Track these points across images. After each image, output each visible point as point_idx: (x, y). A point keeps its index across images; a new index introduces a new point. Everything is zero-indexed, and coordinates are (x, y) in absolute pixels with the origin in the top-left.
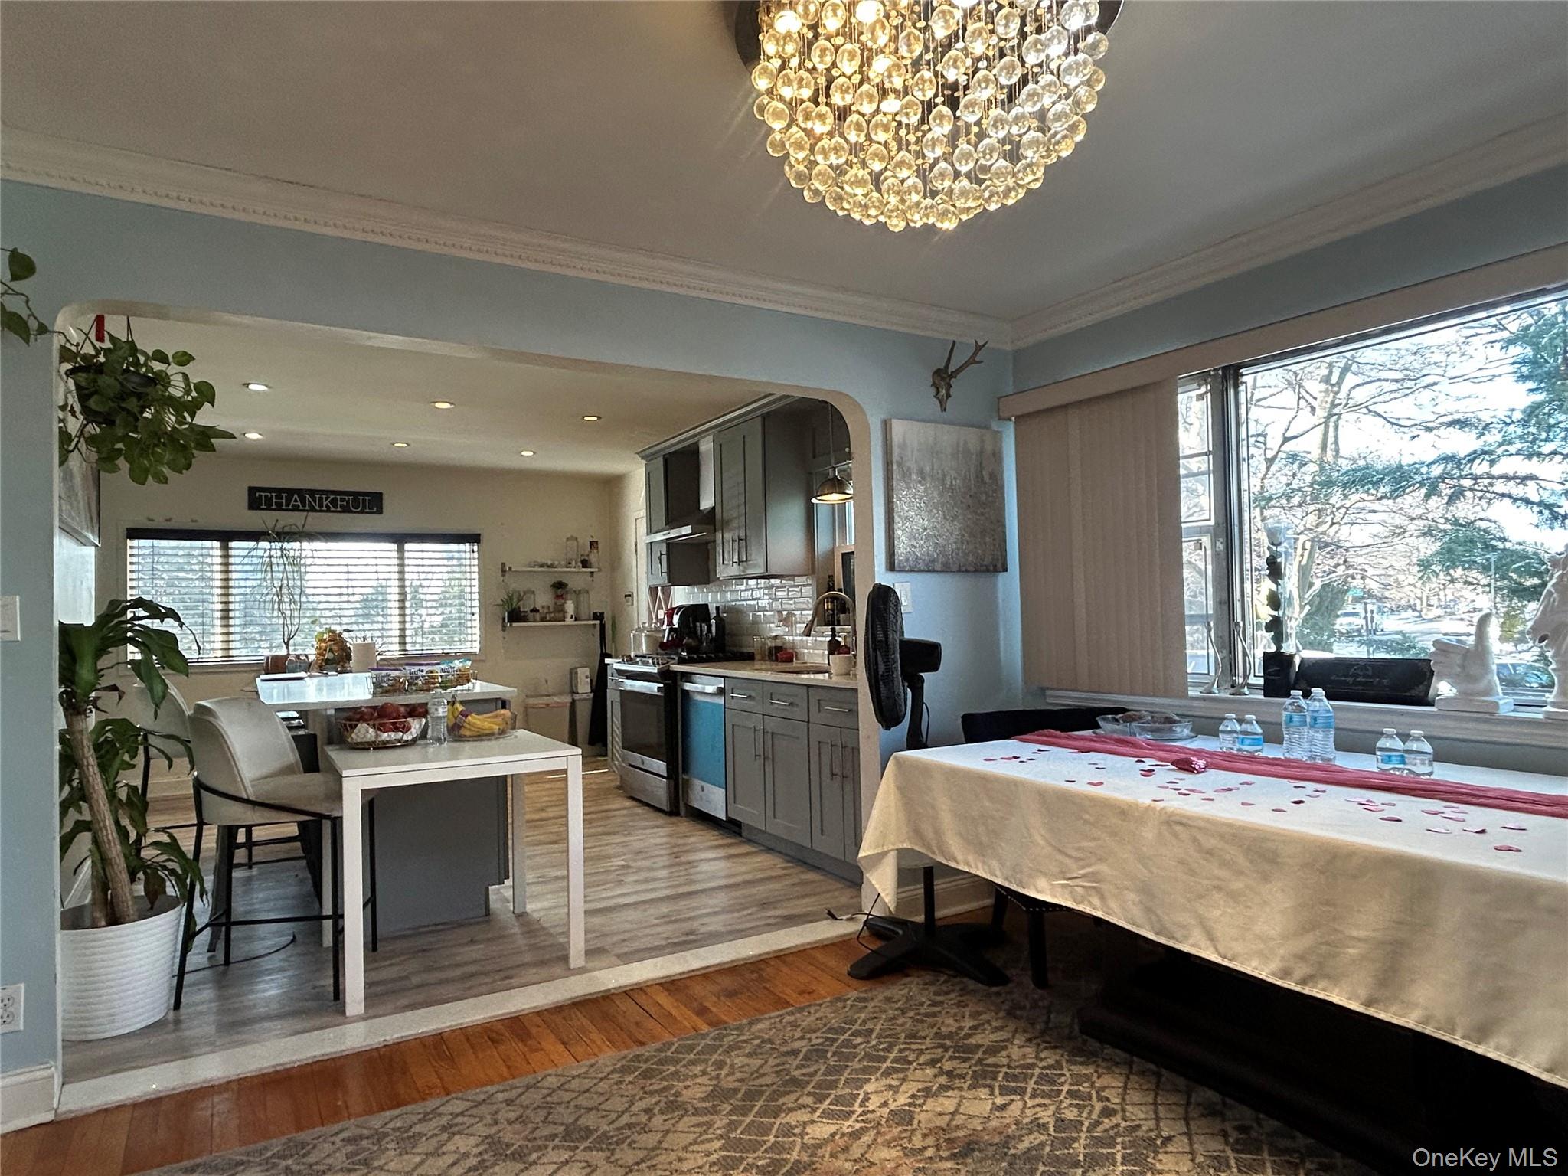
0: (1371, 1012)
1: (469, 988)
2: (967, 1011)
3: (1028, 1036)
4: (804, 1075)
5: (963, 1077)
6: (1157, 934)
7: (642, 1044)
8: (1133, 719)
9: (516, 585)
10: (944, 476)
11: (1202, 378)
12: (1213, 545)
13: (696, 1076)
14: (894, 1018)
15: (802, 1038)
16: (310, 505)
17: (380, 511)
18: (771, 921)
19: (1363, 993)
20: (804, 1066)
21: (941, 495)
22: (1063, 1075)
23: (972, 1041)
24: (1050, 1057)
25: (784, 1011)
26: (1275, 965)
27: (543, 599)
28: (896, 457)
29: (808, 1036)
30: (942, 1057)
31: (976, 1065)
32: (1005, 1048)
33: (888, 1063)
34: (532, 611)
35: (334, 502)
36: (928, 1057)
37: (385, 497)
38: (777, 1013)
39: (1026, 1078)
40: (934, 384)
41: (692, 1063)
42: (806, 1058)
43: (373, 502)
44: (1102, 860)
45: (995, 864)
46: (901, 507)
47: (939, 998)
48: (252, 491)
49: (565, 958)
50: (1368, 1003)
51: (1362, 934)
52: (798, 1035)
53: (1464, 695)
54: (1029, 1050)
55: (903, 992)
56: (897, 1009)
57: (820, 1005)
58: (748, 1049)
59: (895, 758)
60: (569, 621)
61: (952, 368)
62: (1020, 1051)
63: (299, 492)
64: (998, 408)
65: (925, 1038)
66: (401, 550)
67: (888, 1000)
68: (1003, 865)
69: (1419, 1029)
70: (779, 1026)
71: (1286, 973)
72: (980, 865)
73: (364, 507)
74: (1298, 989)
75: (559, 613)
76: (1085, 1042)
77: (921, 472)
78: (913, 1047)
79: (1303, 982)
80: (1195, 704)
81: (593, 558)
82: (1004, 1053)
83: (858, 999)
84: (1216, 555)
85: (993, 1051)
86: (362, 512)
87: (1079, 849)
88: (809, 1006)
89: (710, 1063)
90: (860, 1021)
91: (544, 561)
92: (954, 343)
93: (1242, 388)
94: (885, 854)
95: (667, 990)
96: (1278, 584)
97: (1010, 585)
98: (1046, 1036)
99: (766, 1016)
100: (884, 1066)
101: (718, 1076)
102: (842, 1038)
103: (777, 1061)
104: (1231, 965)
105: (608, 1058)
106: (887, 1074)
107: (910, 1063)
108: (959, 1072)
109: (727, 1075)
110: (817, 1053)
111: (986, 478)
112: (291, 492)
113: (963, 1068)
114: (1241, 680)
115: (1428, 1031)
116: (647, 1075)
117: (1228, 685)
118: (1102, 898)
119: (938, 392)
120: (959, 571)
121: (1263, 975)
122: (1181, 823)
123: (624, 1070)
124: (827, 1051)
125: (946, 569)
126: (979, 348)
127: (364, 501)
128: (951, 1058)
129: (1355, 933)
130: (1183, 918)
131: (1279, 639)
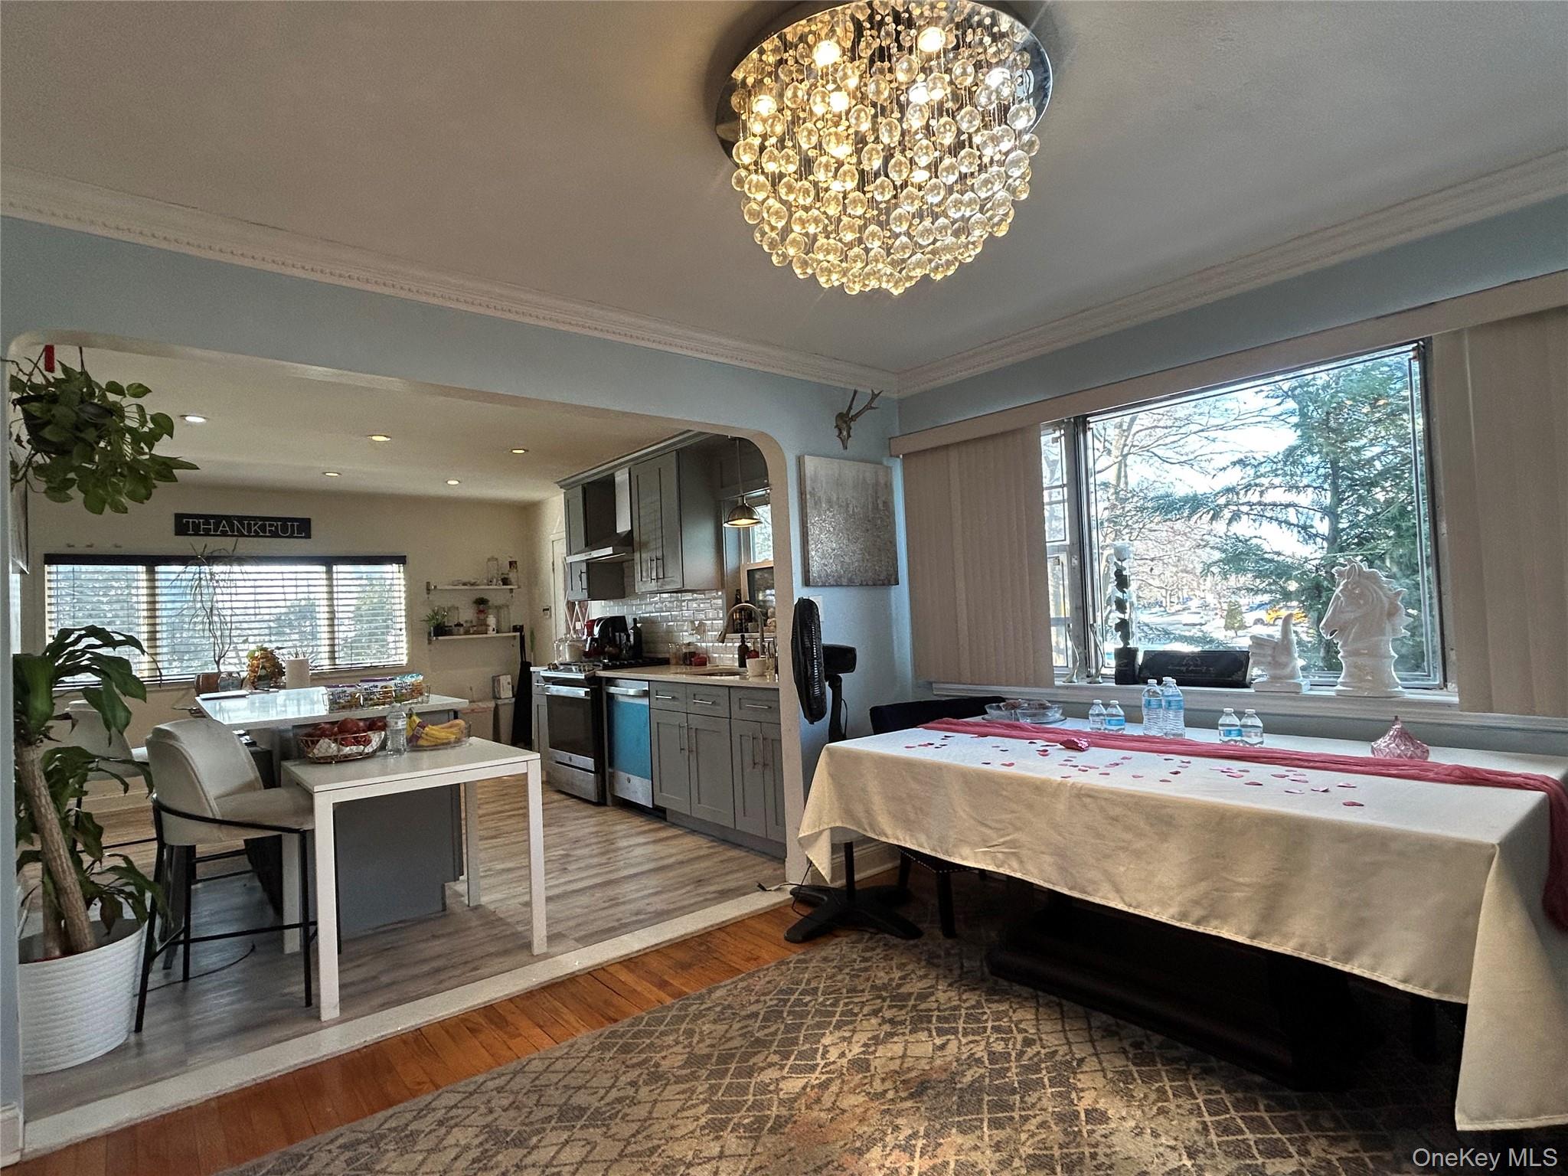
0: (1256, 943)
1: (441, 982)
2: (894, 963)
3: (949, 981)
4: (766, 1035)
5: (903, 1023)
6: (1070, 889)
7: (616, 1021)
8: (1014, 707)
9: (441, 601)
10: (848, 505)
11: (1057, 426)
12: (1070, 561)
13: (670, 1046)
14: (834, 975)
15: (758, 1001)
16: (239, 530)
17: (308, 536)
18: (709, 896)
19: (1248, 928)
20: (765, 1027)
21: (846, 520)
22: (985, 1013)
23: (902, 990)
24: (971, 998)
25: (735, 979)
26: (1174, 910)
27: (467, 614)
28: (808, 489)
29: (762, 998)
30: (882, 1007)
31: (911, 1011)
32: (932, 994)
33: (837, 1017)
34: (456, 625)
35: (263, 528)
36: (871, 1007)
37: (313, 524)
38: (729, 981)
39: (956, 1019)
40: (837, 426)
41: (662, 1034)
42: (765, 1019)
43: (303, 528)
44: (1018, 829)
45: (923, 838)
46: (814, 531)
47: (868, 954)
48: (179, 517)
49: (528, 946)
50: (1252, 937)
51: (1247, 880)
52: (753, 999)
53: (1275, 678)
54: (953, 994)
55: (837, 951)
56: (834, 967)
57: (768, 969)
58: (712, 1016)
59: (828, 749)
60: (491, 633)
61: (853, 413)
62: (945, 995)
63: (228, 518)
64: (888, 446)
65: (863, 991)
66: (329, 572)
67: (825, 959)
68: (929, 837)
69: (1296, 955)
70: (735, 992)
71: (1184, 916)
72: (907, 838)
73: (293, 532)
74: (1194, 928)
75: (481, 627)
76: (996, 983)
77: (829, 501)
78: (856, 1000)
79: (1198, 923)
80: (1060, 691)
81: (512, 576)
82: (933, 998)
83: (799, 961)
84: (1072, 569)
85: (923, 997)
86: (291, 536)
87: (997, 821)
88: (758, 971)
89: (681, 1032)
90: (805, 981)
91: (466, 580)
92: (855, 392)
93: (1089, 434)
94: (821, 833)
95: (627, 967)
96: (1124, 592)
97: (900, 595)
98: (964, 980)
99: (723, 984)
100: (834, 1020)
101: (690, 1045)
102: (793, 998)
103: (740, 1025)
104: (1136, 912)
105: (585, 1037)
106: (838, 1027)
107: (856, 1015)
108: (899, 1019)
109: (698, 1042)
110: (773, 1015)
111: (881, 506)
112: (218, 519)
113: (902, 1015)
114: (1093, 671)
115: (1304, 956)
116: (626, 1049)
117: (1084, 676)
118: (1021, 862)
119: (841, 433)
120: (861, 585)
121: (1164, 919)
122: (1089, 796)
123: (604, 1047)
124: (782, 1012)
125: (851, 584)
126: (874, 396)
127: (293, 526)
128: (890, 1007)
129: (1241, 880)
130: (1094, 874)
131: (1126, 637)
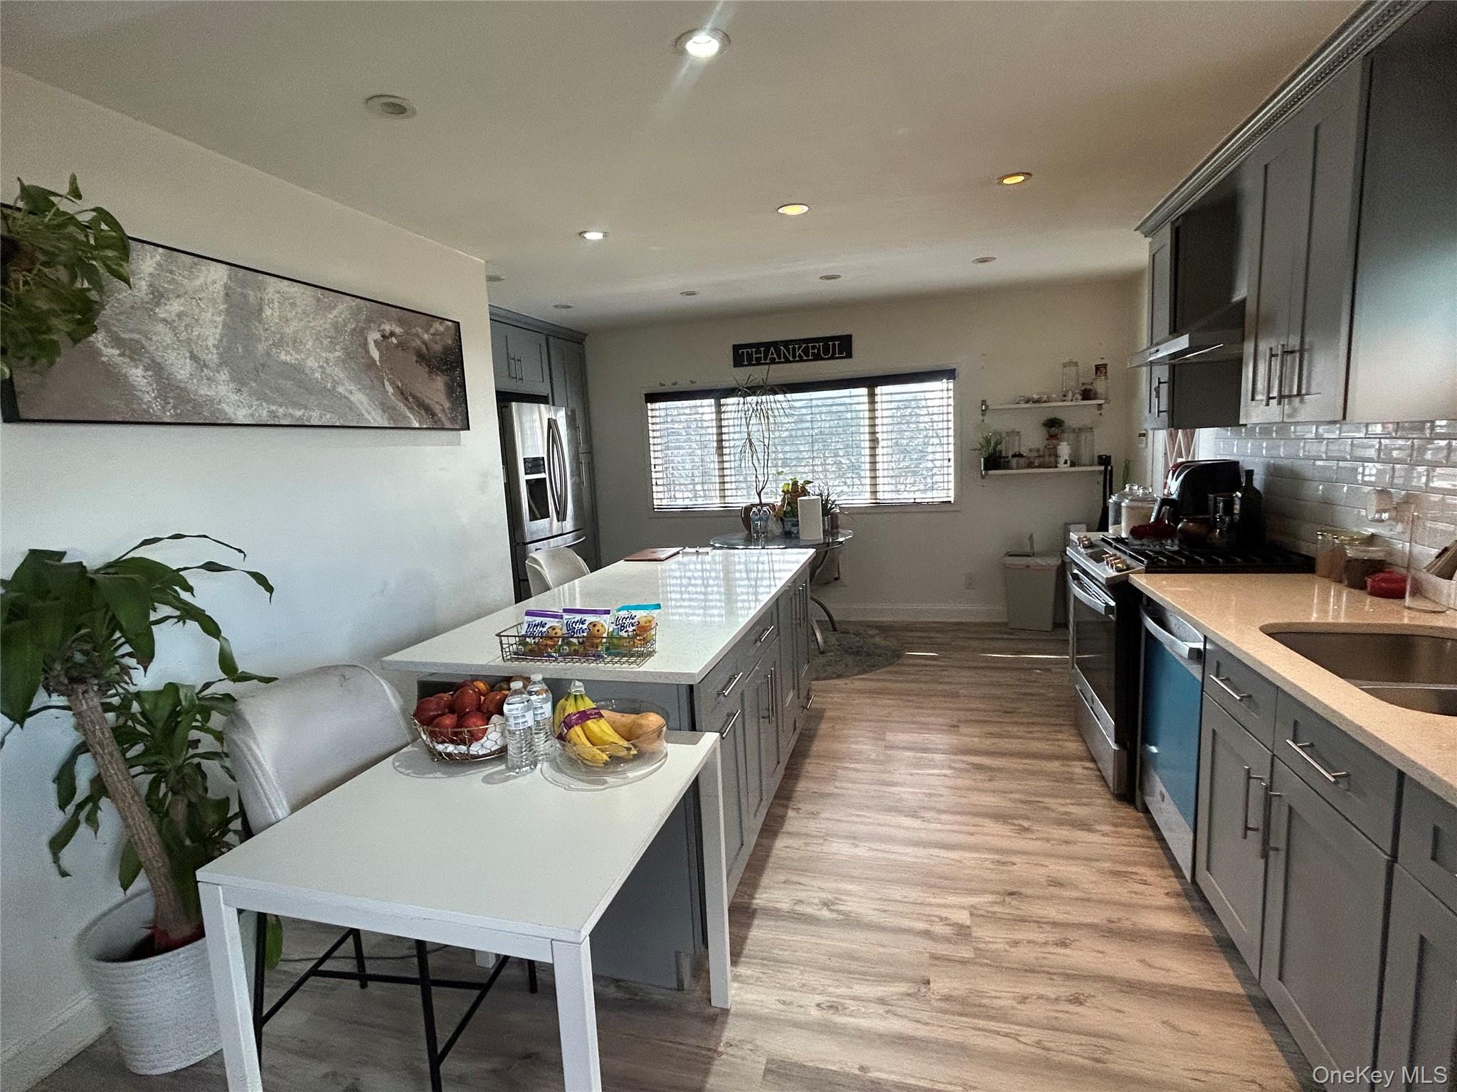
9: (998, 424)
16: (785, 356)
17: (849, 356)
27: (1032, 439)
34: (1014, 456)
35: (806, 351)
37: (853, 339)
43: (842, 346)
48: (736, 348)
60: (1063, 467)
63: (775, 344)
66: (872, 395)
73: (834, 353)
81: (1100, 386)
86: (832, 358)
127: (834, 345)
